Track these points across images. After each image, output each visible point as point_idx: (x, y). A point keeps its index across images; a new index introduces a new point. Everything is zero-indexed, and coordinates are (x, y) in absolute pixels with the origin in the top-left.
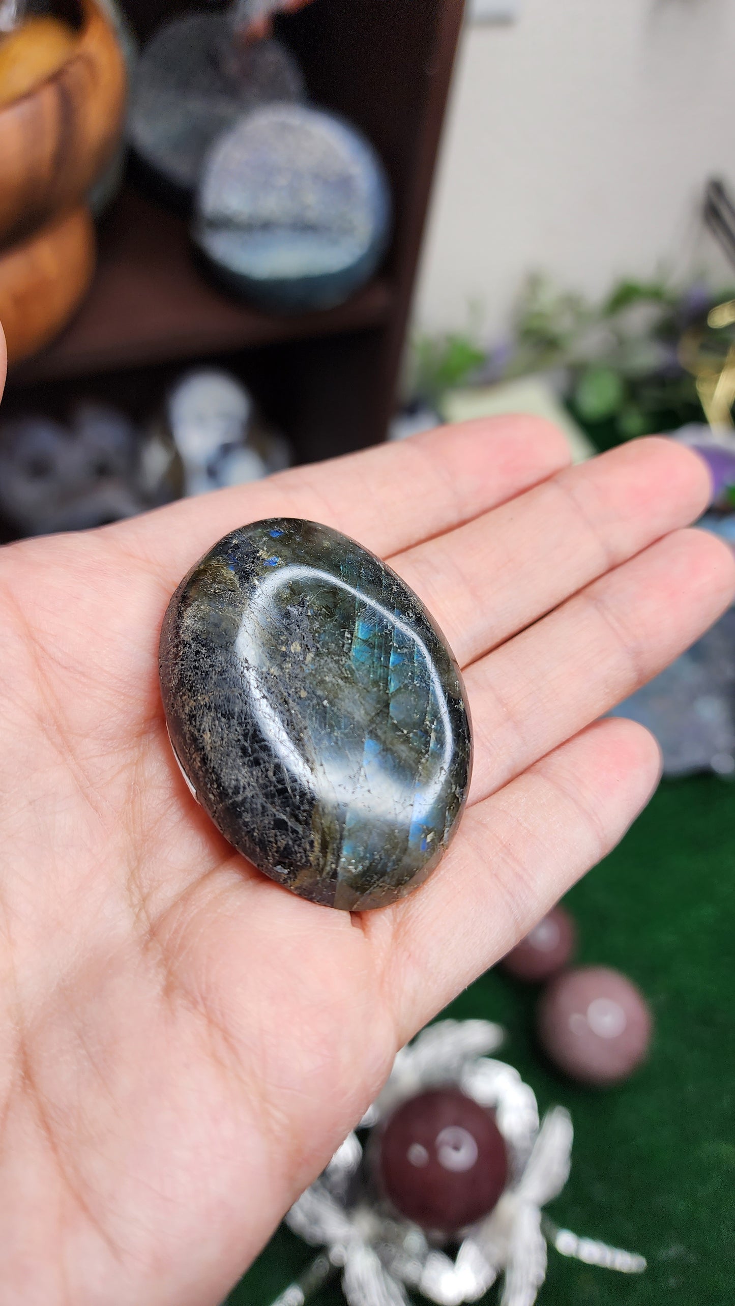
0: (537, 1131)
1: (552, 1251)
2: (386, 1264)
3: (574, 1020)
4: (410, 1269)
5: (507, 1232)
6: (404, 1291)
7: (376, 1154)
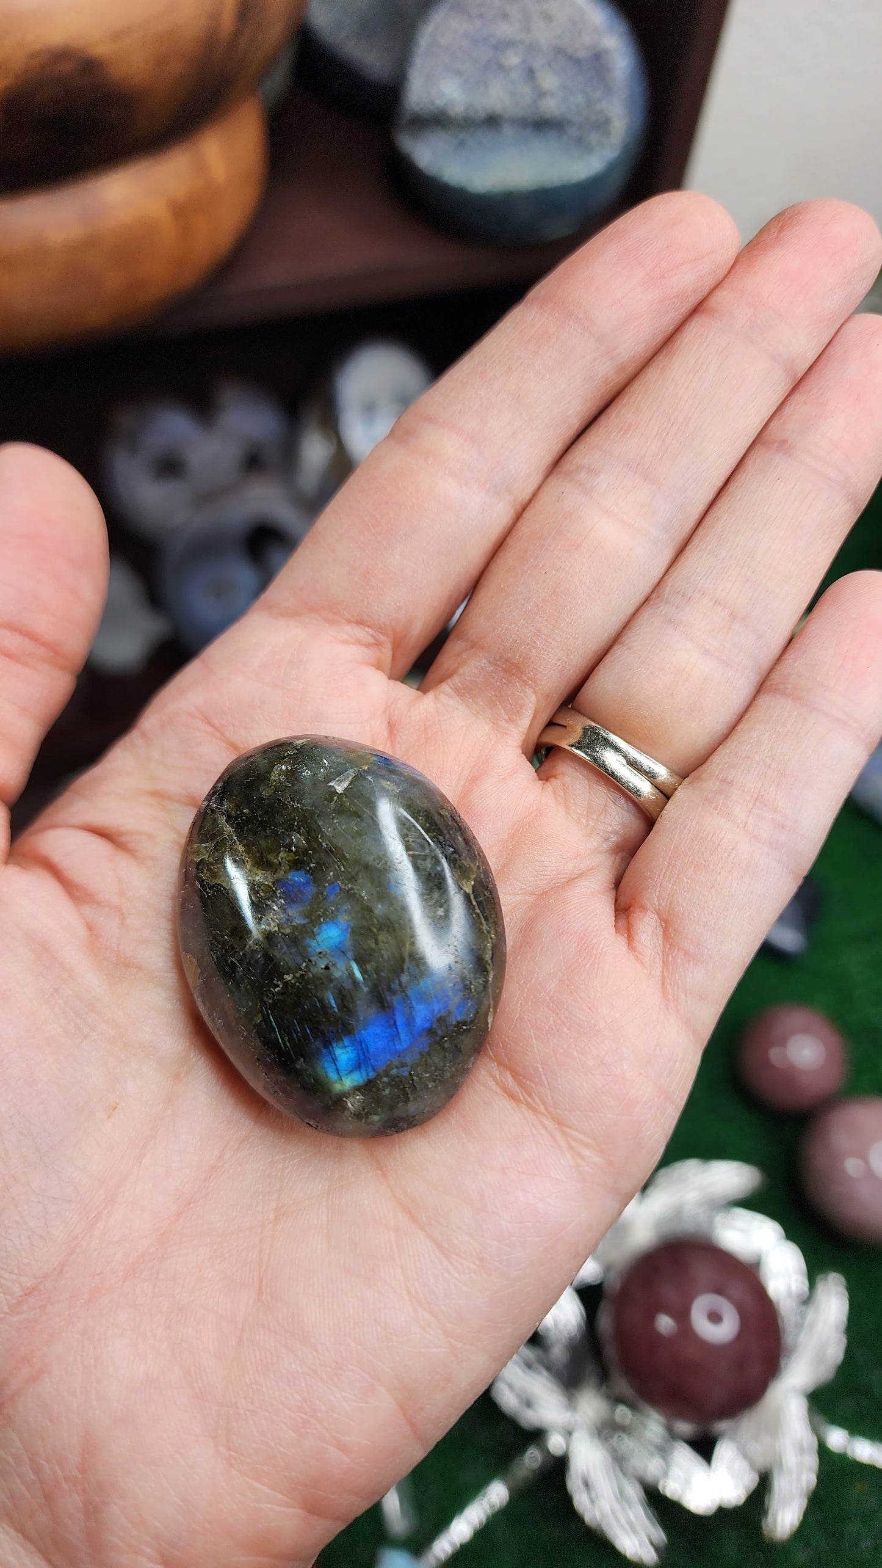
0: (807, 1300)
1: (823, 1451)
2: (619, 1460)
3: (852, 1166)
4: (652, 1467)
5: (775, 1428)
6: (642, 1494)
7: (605, 1322)
